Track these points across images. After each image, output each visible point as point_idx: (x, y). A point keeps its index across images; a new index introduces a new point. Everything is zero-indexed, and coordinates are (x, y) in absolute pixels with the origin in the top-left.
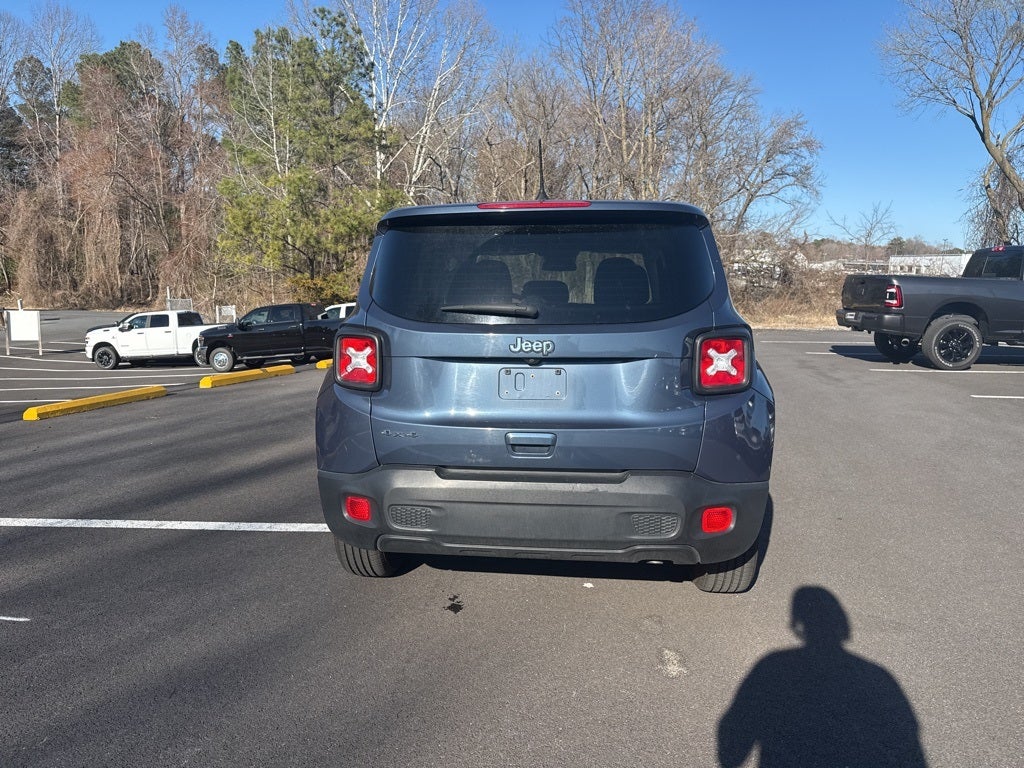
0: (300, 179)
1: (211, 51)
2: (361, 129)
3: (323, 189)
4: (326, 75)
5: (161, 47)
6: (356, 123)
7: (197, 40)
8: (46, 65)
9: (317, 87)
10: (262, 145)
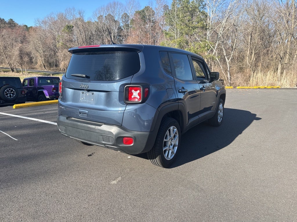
0: (180, 40)
1: (167, 6)
2: (199, 24)
3: (187, 43)
4: (190, 9)
5: (154, 7)
6: (198, 22)
7: (163, 3)
8: (128, 15)
9: (188, 13)
10: (172, 31)
